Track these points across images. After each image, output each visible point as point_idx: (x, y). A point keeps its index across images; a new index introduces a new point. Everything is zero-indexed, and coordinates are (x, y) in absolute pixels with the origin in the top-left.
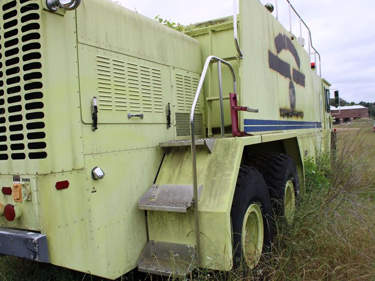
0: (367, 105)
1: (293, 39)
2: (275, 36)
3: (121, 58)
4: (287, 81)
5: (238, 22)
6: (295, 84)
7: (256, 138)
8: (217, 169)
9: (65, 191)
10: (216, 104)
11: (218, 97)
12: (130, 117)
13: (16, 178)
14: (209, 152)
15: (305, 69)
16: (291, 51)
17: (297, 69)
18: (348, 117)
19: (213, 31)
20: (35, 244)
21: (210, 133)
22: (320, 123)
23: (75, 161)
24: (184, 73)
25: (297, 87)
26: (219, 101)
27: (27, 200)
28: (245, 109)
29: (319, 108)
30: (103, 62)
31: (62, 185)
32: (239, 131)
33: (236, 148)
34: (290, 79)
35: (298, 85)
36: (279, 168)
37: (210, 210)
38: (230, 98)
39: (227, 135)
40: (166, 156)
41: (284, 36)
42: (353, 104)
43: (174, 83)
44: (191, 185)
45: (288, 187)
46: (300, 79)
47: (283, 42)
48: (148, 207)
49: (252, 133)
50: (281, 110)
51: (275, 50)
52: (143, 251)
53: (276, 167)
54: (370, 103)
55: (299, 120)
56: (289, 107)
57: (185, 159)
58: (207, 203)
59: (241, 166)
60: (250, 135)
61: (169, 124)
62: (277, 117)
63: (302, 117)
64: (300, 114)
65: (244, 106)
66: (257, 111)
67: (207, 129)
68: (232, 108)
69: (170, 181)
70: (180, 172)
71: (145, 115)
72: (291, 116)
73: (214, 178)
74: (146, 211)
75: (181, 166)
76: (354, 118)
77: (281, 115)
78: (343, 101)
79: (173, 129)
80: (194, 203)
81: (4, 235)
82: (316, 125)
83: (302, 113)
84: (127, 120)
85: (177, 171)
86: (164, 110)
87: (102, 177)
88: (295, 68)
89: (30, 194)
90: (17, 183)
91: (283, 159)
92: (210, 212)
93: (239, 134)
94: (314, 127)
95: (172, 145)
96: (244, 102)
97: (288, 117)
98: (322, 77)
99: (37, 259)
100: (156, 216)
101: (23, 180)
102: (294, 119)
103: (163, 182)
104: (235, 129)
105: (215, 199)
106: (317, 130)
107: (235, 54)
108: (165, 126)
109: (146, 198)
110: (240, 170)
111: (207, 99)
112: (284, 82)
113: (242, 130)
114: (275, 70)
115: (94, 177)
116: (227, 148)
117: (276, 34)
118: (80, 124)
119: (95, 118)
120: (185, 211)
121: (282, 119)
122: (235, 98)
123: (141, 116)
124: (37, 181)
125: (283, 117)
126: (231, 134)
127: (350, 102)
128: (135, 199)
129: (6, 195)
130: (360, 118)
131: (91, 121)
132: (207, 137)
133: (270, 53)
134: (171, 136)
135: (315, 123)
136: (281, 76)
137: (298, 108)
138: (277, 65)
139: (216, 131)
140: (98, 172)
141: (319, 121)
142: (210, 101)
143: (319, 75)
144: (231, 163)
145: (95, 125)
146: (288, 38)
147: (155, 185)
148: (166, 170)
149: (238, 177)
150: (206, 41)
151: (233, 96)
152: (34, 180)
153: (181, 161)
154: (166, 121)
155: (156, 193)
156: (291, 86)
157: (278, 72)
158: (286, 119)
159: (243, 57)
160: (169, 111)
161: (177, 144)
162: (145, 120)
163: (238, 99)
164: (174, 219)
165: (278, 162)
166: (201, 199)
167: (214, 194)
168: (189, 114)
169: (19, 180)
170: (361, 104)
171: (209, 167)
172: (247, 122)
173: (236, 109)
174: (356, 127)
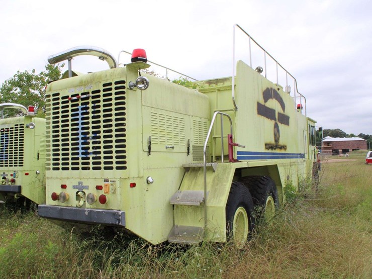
0: (366, 137)
1: (279, 89)
2: (263, 90)
3: (163, 112)
4: (273, 122)
5: (235, 86)
6: (279, 124)
7: (244, 164)
8: (218, 181)
9: (134, 188)
10: (219, 141)
11: (220, 136)
12: (167, 148)
13: (106, 181)
14: (214, 171)
15: (290, 111)
16: (276, 99)
17: (282, 112)
18: (346, 148)
19: (219, 90)
20: (120, 215)
21: (214, 160)
22: (304, 155)
23: (139, 172)
24: (198, 119)
25: (282, 127)
26: (221, 139)
27: (113, 193)
28: (237, 145)
29: (303, 142)
30: (154, 115)
31: (133, 185)
32: (233, 159)
33: (231, 169)
34: (275, 120)
35: (283, 125)
36: (262, 186)
37: (213, 205)
38: (228, 137)
39: (226, 161)
40: (186, 173)
41: (271, 89)
42: (352, 135)
43: (192, 126)
44: (203, 191)
45: (270, 201)
46: (284, 119)
47: (270, 93)
48: (176, 203)
49: (241, 160)
50: (266, 145)
51: (263, 101)
52: (171, 231)
53: (260, 185)
54: (369, 135)
55: (283, 151)
56: (273, 142)
57: (198, 175)
58: (212, 201)
59: (233, 181)
60: (240, 162)
61: (188, 153)
62: (263, 149)
63: (285, 149)
64: (284, 147)
65: (237, 143)
66: (244, 147)
67: (212, 157)
68: (229, 144)
69: (189, 188)
70: (195, 183)
71: (175, 146)
72: (275, 149)
73: (217, 187)
74: (173, 205)
75: (196, 179)
76: (353, 150)
77: (266, 148)
78: (343, 132)
79: (191, 156)
80: (204, 201)
81: (99, 212)
82: (299, 156)
83: (286, 146)
84: (165, 150)
85: (193, 182)
86: (186, 143)
87: (152, 183)
88: (280, 112)
89: (115, 189)
90: (107, 183)
91: (265, 180)
92: (214, 207)
93: (233, 161)
94: (298, 157)
95: (190, 166)
96: (237, 140)
97: (272, 149)
98: (307, 116)
99: (120, 224)
100: (180, 209)
101: (111, 181)
102: (277, 151)
103: (184, 188)
104: (231, 158)
105: (217, 199)
106: (300, 160)
107: (233, 107)
108: (186, 154)
109: (174, 197)
110: (232, 183)
111: (213, 137)
112: (269, 124)
113: (236, 158)
114: (262, 115)
115: (148, 182)
116: (225, 170)
117: (264, 89)
118: (142, 151)
119: (149, 148)
120: (199, 205)
121: (267, 151)
122: (231, 137)
123: (173, 148)
124: (120, 182)
125: (268, 149)
126: (228, 161)
127: (349, 134)
128: (168, 198)
129: (98, 190)
130: (359, 149)
131: (148, 150)
132: (212, 162)
133: (259, 104)
134: (189, 161)
135: (298, 154)
136: (267, 119)
137: (282, 142)
138: (264, 111)
139: (218, 158)
140: (150, 179)
141: (302, 153)
142: (215, 138)
143: (305, 115)
144: (227, 178)
145: (149, 152)
146: (274, 90)
147: (179, 191)
148: (186, 182)
149: (231, 187)
150: (213, 96)
151: (230, 136)
152: (118, 182)
153: (196, 177)
154: (187, 151)
155: (180, 196)
156: (276, 126)
157: (264, 116)
158: (270, 151)
159: (238, 109)
160: (189, 145)
161: (194, 166)
162: (175, 150)
163: (233, 137)
164: (191, 211)
165: (262, 182)
166: (208, 199)
167: (216, 196)
168: (203, 146)
169: (108, 181)
170: (360, 136)
171: (214, 180)
172: (239, 153)
173: (232, 145)
174: (353, 159)
